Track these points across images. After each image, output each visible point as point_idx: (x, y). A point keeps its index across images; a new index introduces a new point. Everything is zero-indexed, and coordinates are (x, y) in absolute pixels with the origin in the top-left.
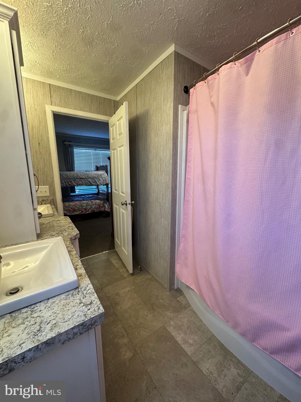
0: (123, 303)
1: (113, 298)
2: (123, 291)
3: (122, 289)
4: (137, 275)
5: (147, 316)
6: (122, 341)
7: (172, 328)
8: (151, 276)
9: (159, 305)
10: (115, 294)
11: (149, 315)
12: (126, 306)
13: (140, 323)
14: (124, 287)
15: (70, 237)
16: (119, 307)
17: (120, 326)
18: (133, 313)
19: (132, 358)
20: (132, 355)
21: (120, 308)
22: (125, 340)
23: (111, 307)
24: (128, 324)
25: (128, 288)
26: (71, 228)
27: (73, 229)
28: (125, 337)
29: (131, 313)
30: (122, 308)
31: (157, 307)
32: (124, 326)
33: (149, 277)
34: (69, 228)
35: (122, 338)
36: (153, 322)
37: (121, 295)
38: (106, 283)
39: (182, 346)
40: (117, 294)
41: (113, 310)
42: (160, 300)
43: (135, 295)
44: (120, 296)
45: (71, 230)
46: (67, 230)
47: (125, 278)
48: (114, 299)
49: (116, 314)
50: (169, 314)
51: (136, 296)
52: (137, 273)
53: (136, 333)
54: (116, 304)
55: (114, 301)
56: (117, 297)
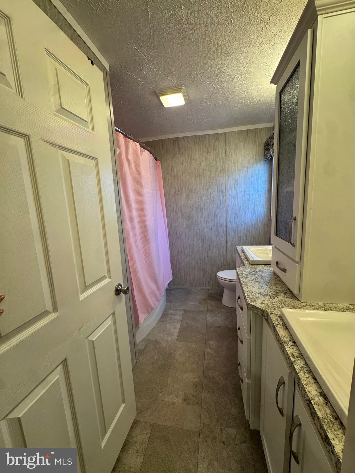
0: (190, 381)
1: (194, 399)
2: (175, 400)
5: (180, 354)
7: (174, 337)
9: (162, 355)
11: (178, 354)
12: (189, 376)
13: (190, 353)
15: (245, 267)
16: (196, 380)
17: (206, 361)
19: (211, 340)
20: (210, 341)
21: (195, 378)
22: (208, 350)
23: (204, 385)
24: (199, 359)
25: (167, 399)
26: (244, 276)
27: (242, 274)
28: (207, 352)
29: (189, 366)
30: (193, 376)
32: (204, 360)
34: (246, 276)
36: (181, 348)
39: (179, 328)
40: (186, 401)
41: (204, 381)
43: (169, 382)
44: (185, 394)
45: (244, 273)
46: (248, 274)
48: (194, 396)
49: (203, 375)
50: (164, 344)
53: (198, 349)
54: (196, 386)
55: (196, 392)
56: (189, 396)
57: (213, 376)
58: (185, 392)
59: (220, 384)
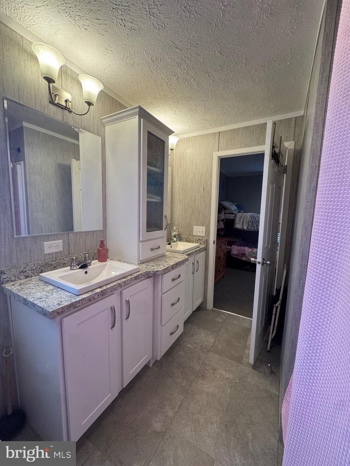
0: (208, 383)
1: (208, 368)
2: (224, 373)
3: (225, 370)
4: (259, 373)
6: (168, 410)
8: (278, 394)
9: (240, 435)
10: (212, 367)
11: (215, 425)
12: (207, 388)
13: (198, 419)
14: (229, 371)
16: (201, 382)
17: (182, 397)
18: (204, 401)
19: (157, 432)
21: (202, 384)
22: (170, 413)
23: (196, 375)
24: (189, 405)
25: (231, 376)
28: (174, 411)
29: (203, 400)
30: (203, 386)
31: (235, 433)
32: (184, 401)
33: (273, 390)
35: (171, 407)
37: (216, 374)
38: (219, 350)
40: (215, 369)
42: (249, 430)
43: (229, 389)
44: (214, 374)
47: (241, 363)
48: (207, 370)
49: (192, 383)
51: (229, 392)
52: (263, 371)
54: (203, 376)
55: (204, 372)
56: (211, 371)
57: (183, 379)
58: (214, 375)
59: (181, 370)
